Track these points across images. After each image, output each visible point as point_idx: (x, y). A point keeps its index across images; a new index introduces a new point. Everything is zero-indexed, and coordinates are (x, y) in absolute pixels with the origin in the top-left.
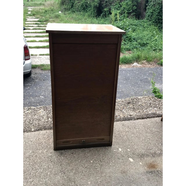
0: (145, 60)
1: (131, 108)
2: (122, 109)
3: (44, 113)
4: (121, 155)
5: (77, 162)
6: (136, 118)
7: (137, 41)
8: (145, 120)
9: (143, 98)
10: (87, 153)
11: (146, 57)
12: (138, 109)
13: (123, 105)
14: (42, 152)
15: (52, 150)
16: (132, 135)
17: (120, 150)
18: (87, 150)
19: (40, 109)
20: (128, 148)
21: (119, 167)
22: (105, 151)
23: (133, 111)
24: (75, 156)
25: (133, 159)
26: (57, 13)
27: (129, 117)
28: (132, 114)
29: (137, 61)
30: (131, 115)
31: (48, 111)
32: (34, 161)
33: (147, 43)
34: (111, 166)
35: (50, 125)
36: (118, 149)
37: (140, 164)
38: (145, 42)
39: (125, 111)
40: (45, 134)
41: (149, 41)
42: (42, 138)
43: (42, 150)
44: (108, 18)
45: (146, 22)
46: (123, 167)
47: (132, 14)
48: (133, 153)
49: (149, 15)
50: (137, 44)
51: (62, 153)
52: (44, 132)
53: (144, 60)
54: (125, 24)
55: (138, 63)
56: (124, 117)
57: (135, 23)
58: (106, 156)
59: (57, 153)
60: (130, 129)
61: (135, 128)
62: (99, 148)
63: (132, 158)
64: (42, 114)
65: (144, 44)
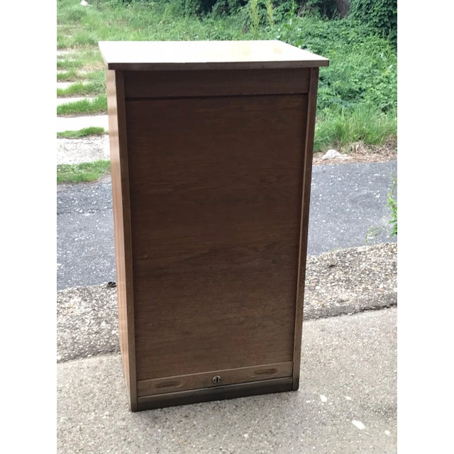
0: (360, 139)
1: (339, 280)
2: (313, 285)
3: (85, 308)
4: (329, 413)
5: (205, 440)
6: (357, 307)
7: (329, 84)
8: (386, 311)
9: (372, 250)
10: (228, 414)
11: (362, 132)
12: (361, 282)
13: (315, 274)
14: (96, 419)
15: (126, 412)
16: (354, 357)
17: (324, 398)
18: (228, 405)
19: (70, 297)
20: (345, 394)
21: (325, 446)
22: (280, 406)
23: (348, 289)
24: (195, 423)
25: (365, 423)
26: (75, 7)
27: (338, 305)
28: (344, 297)
29: (335, 146)
30: (342, 301)
31: (94, 301)
32: (77, 445)
33: (360, 89)
34: (302, 445)
35: (108, 342)
36: (317, 397)
37: (386, 435)
38: (355, 87)
39: (324, 291)
40: (96, 367)
41: (367, 82)
42: (90, 379)
43: (96, 414)
44: (235, 17)
45: (353, 27)
46: (339, 444)
47: (307, 4)
48: (362, 406)
49: (361, 5)
50: (330, 95)
51: (156, 418)
52: (93, 361)
53: (355, 140)
54: (292, 35)
55: (340, 151)
56: (323, 306)
57: (322, 30)
58: (287, 419)
59: (143, 417)
60: (344, 339)
61: (357, 335)
62: (261, 399)
63: (362, 419)
64: (77, 312)
65: (351, 91)
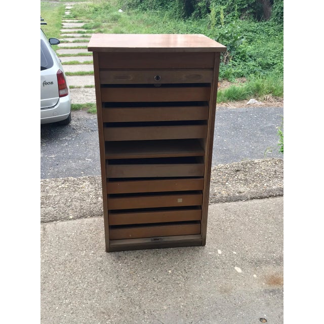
0: (270, 93)
1: (241, 179)
2: (225, 181)
3: (91, 188)
4: (221, 261)
5: (145, 272)
6: (249, 197)
7: (255, 60)
8: (266, 200)
9: (264, 162)
10: (162, 257)
11: (272, 89)
12: (253, 181)
13: (227, 175)
14: (85, 255)
15: (103, 251)
16: (242, 227)
17: (220, 252)
18: (162, 252)
19: (84, 182)
20: (233, 250)
21: (216, 282)
22: (193, 254)
23: (245, 185)
24: (141, 261)
25: (242, 269)
26: (115, 13)
27: (237, 195)
28: (242, 190)
29: (255, 96)
30: (240, 192)
31: (97, 185)
32: (72, 270)
33: (273, 63)
34: (202, 280)
35: (100, 209)
36: (216, 251)
37: (254, 278)
38: (270, 62)
39: (230, 186)
40: (91, 224)
41: (278, 59)
42: (86, 231)
43: (86, 252)
44: (204, 20)
45: (272, 26)
46: (224, 281)
47: (246, 12)
48: (242, 258)
49: (278, 13)
50: (255, 66)
51: (120, 257)
52: (89, 220)
53: (267, 93)
54: (234, 31)
55: (257, 100)
56: (229, 195)
57: (253, 28)
58: (195, 263)
59: (112, 256)
60: (238, 216)
61: (246, 214)
62: (182, 249)
63: (241, 266)
64: (86, 191)
65: (268, 64)
